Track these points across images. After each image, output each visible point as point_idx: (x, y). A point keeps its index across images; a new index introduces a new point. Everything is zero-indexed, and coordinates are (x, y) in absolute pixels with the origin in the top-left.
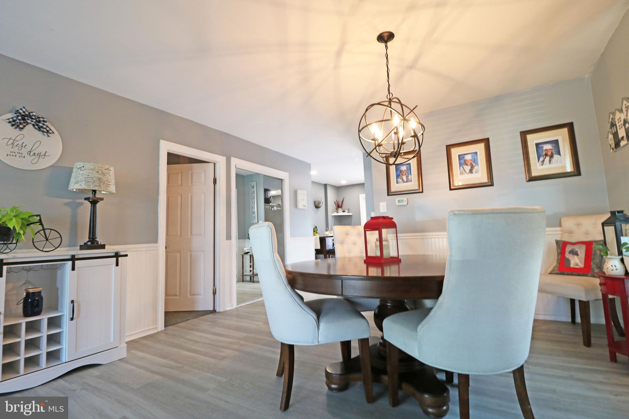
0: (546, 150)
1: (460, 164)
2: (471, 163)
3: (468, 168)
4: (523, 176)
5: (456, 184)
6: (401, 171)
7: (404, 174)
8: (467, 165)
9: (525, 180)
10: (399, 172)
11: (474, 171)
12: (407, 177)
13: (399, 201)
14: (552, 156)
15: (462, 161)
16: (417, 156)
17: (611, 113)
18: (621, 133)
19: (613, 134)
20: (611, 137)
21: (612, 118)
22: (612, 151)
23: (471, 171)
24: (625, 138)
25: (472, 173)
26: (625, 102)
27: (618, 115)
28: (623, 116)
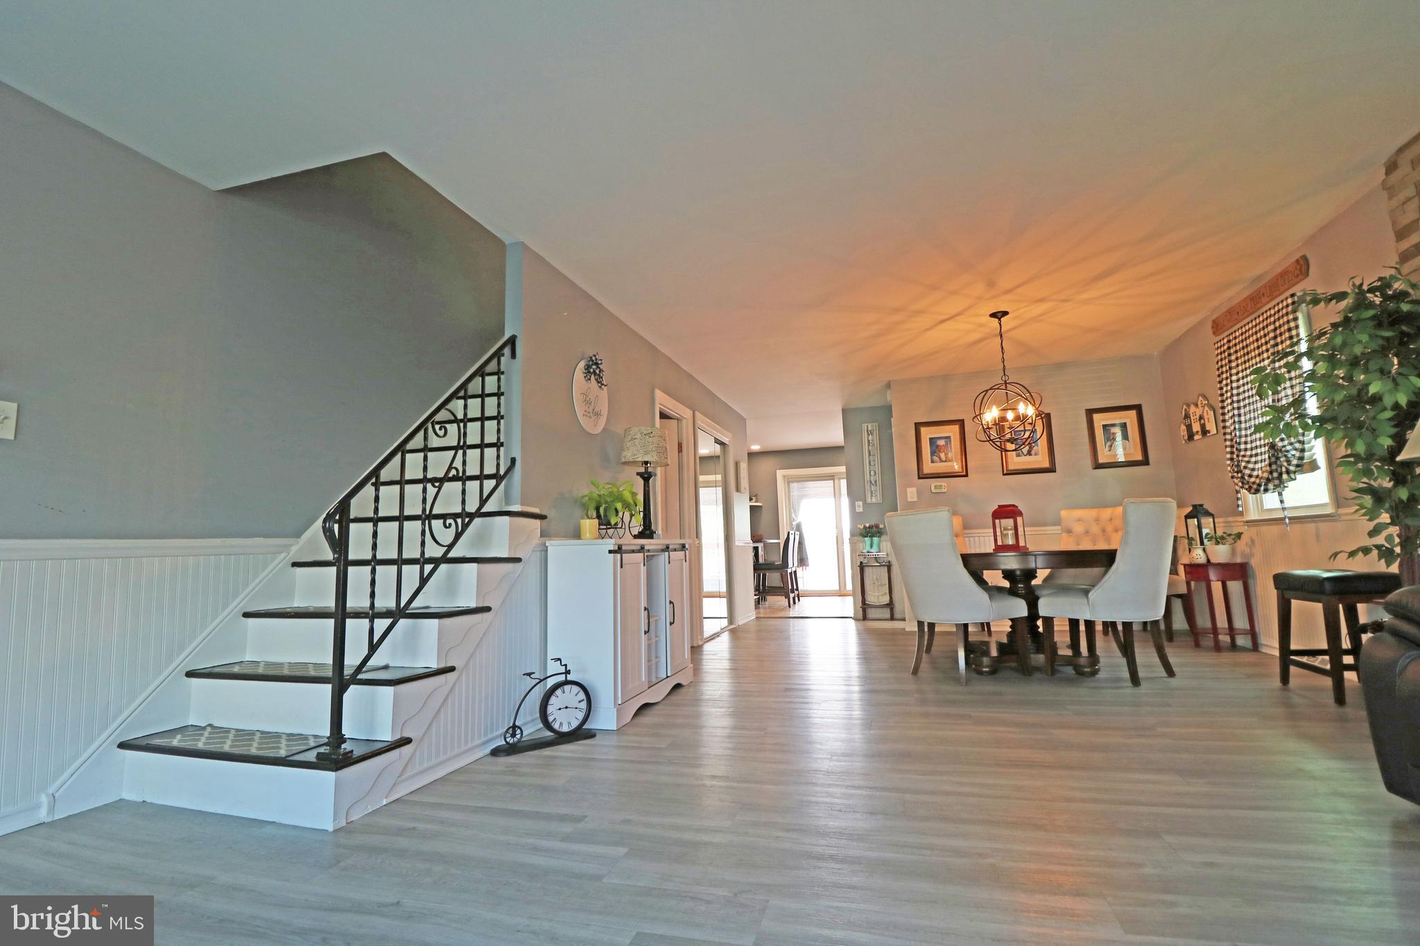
0: (1113, 434)
3: (1025, 450)
4: (1088, 462)
5: (1011, 467)
6: (938, 446)
7: (942, 450)
8: (1025, 444)
9: (1091, 469)
10: (935, 448)
11: (1033, 452)
12: (946, 454)
13: (936, 487)
16: (960, 428)
17: (1184, 404)
18: (1196, 427)
19: (1186, 426)
20: (1183, 427)
21: (1186, 409)
22: (1184, 442)
23: (1029, 453)
24: (1200, 433)
25: (1031, 455)
26: (1201, 398)
27: (1193, 409)
28: (1199, 412)
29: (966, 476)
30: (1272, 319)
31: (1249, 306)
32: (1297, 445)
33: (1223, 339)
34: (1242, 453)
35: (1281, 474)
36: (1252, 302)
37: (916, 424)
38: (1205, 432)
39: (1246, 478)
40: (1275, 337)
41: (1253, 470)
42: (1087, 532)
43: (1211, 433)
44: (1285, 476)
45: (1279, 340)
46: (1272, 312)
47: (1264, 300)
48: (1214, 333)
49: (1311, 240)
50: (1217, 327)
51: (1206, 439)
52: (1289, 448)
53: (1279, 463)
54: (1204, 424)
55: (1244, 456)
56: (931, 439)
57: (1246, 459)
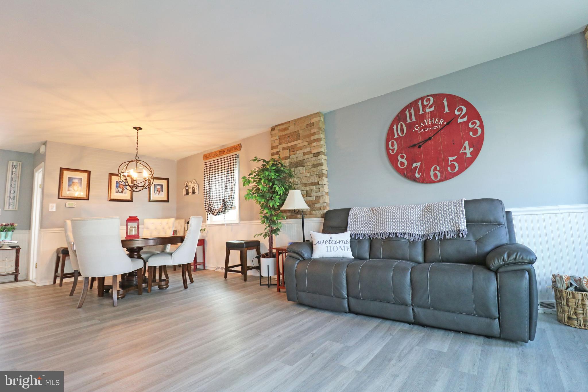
0: (158, 188)
1: (117, 187)
2: (123, 187)
3: (120, 190)
4: (147, 199)
6: (73, 182)
7: (75, 185)
8: (120, 188)
9: (147, 202)
10: (71, 183)
12: (77, 187)
13: (69, 204)
14: (160, 192)
15: (118, 185)
16: (88, 175)
17: (186, 181)
18: (190, 190)
19: (186, 189)
20: (184, 190)
21: (186, 183)
22: (184, 195)
23: (122, 192)
24: (192, 193)
25: (122, 193)
26: (194, 180)
27: (190, 184)
28: (192, 185)
29: (88, 199)
30: (228, 160)
31: (219, 154)
32: (231, 201)
33: (208, 162)
34: (211, 202)
35: (225, 210)
36: (220, 153)
37: (61, 168)
38: (193, 192)
39: (212, 210)
40: (229, 166)
41: (214, 207)
42: (156, 229)
43: (197, 193)
44: (226, 210)
45: (230, 167)
46: (228, 158)
47: (224, 153)
48: (204, 159)
49: (244, 140)
50: (206, 157)
51: (194, 195)
52: (229, 202)
53: (225, 206)
54: (194, 190)
55: (211, 203)
56: (69, 178)
57: (212, 204)
